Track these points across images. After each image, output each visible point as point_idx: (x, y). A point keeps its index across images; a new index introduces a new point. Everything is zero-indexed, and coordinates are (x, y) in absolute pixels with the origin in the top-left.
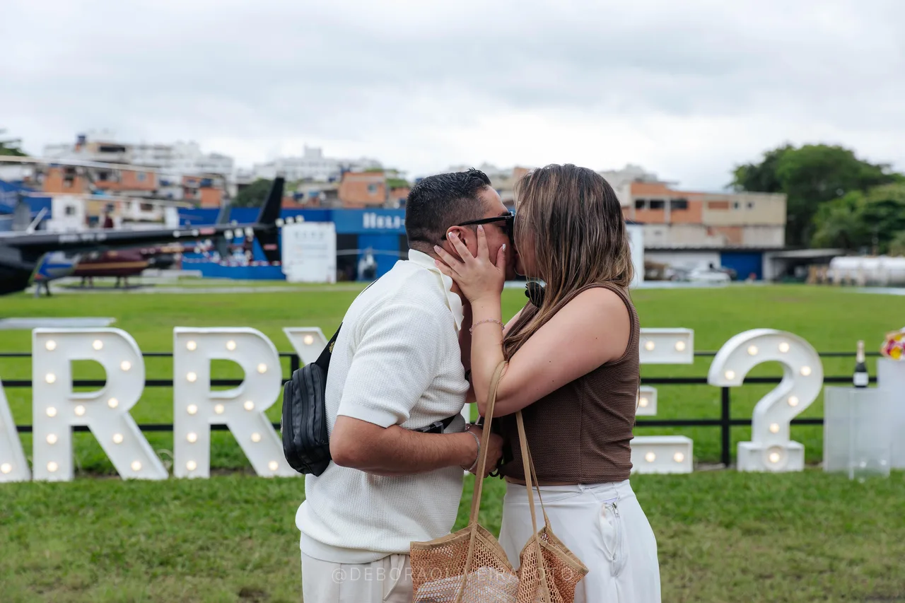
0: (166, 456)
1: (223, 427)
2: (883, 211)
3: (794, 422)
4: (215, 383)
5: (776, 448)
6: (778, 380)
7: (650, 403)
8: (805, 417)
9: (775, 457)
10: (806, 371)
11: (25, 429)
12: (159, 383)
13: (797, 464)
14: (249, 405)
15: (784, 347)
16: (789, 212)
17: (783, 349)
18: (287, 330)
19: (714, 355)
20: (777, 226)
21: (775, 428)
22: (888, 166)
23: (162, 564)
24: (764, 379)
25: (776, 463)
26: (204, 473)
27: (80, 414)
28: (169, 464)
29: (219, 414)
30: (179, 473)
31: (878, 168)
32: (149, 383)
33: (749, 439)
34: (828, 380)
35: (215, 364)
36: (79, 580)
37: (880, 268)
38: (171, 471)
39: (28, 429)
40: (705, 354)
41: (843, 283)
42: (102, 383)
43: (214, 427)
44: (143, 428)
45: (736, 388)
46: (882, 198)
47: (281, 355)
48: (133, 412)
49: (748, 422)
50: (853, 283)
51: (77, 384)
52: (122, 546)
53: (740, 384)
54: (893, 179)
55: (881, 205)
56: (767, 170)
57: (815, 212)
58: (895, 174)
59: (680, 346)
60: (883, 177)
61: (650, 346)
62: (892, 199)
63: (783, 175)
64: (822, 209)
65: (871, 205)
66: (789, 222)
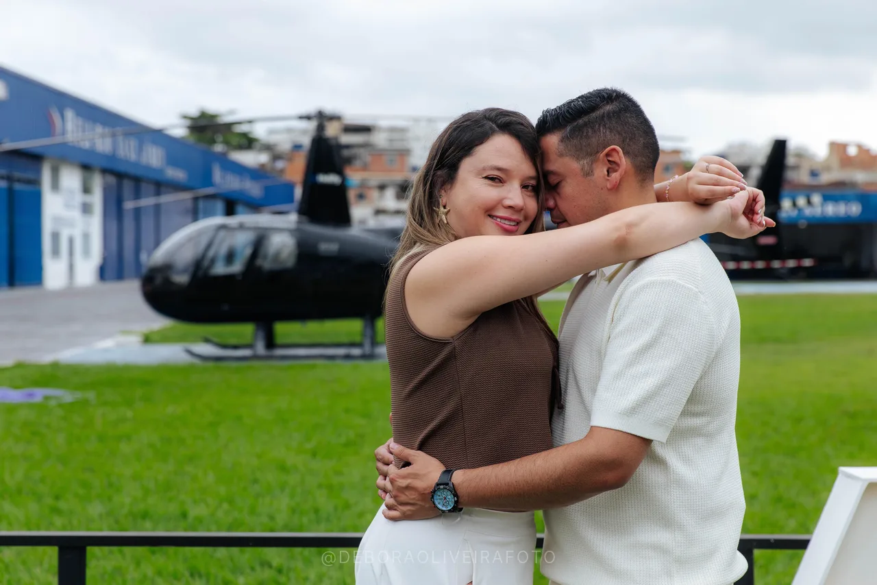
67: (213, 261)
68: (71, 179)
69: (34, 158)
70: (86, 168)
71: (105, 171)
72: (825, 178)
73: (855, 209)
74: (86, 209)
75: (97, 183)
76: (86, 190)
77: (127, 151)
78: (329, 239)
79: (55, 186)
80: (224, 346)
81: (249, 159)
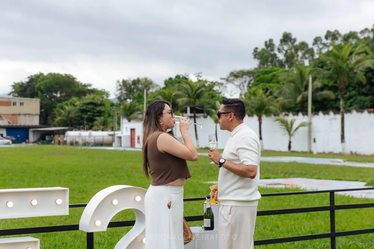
2: (90, 107)
6: (132, 224)
15: (138, 198)
16: (41, 108)
17: (136, 200)
20: (36, 115)
22: (90, 85)
31: (85, 86)
37: (90, 136)
40: (78, 206)
41: (72, 144)
45: (101, 233)
50: (77, 143)
53: (105, 228)
54: (93, 91)
55: (88, 104)
56: (30, 85)
57: (55, 107)
58: (94, 89)
59: (59, 201)
60: (89, 90)
61: (35, 202)
62: (93, 101)
63: (39, 89)
64: (59, 106)
65: (84, 104)
66: (41, 113)
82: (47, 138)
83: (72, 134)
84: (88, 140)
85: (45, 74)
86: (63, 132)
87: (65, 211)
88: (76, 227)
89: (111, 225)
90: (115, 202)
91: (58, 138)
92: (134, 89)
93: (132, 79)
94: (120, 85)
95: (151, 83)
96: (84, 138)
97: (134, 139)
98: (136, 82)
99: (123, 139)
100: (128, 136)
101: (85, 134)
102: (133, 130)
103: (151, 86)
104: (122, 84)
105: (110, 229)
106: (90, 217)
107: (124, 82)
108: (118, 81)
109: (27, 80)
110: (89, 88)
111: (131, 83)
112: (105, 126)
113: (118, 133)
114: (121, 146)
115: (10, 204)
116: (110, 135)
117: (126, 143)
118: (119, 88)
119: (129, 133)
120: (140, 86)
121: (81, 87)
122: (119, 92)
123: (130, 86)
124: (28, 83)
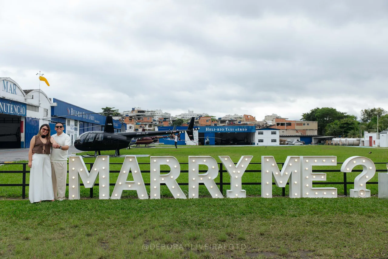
0: (186, 192)
1: (203, 184)
2: (345, 125)
3: (367, 183)
4: (200, 171)
5: (362, 191)
6: (362, 171)
7: (324, 177)
8: (370, 181)
9: (362, 194)
10: (371, 168)
11: (148, 184)
12: (184, 171)
13: (368, 195)
14: (210, 178)
15: (364, 161)
16: (318, 126)
17: (363, 161)
18: (219, 157)
19: (343, 163)
20: (316, 130)
21: (362, 185)
22: (346, 113)
23: (199, 225)
24: (358, 170)
25: (363, 195)
26: (197, 197)
27: (163, 180)
28: (186, 194)
29: (201, 180)
30: (190, 197)
31: (343, 114)
32: (181, 171)
33: (353, 188)
34: (377, 171)
35: (200, 166)
36: (178, 230)
37: (346, 141)
38: (187, 196)
39: (149, 184)
40: (340, 163)
41: (336, 145)
42: (169, 171)
43: (200, 184)
44: (179, 184)
45: (349, 173)
46: (345, 122)
47: (218, 163)
48: (177, 180)
49: (353, 183)
50: (339, 144)
51: (161, 172)
52: (186, 219)
53: (351, 171)
54: (347, 117)
55: (345, 124)
56: (312, 115)
57: (326, 126)
58: (348, 115)
59: (333, 161)
60: (345, 116)
61: (324, 161)
62: (347, 122)
63: (317, 116)
64: (328, 125)
65: (342, 124)
66: (318, 128)
67: (88, 139)
68: (72, 123)
69: (65, 118)
70: (76, 121)
71: (80, 121)
72: (242, 123)
73: (246, 130)
74: (76, 129)
75: (78, 124)
76: (76, 125)
77: (86, 117)
78: (109, 136)
79: (69, 125)
80: (90, 155)
81: (115, 118)
82: (322, 142)
83: (336, 140)
84: (344, 142)
85: (320, 108)
86: (331, 139)
87: (336, 165)
88: (339, 171)
89: (353, 171)
90: (355, 162)
91: (328, 142)
92: (372, 114)
93: (371, 109)
94: (363, 113)
95: (383, 111)
96: (342, 142)
97: (372, 142)
98: (373, 111)
99: (365, 142)
100: (368, 140)
101: (343, 140)
102: (371, 137)
103: (383, 112)
104: (364, 112)
105: (353, 172)
106: (345, 167)
107: (366, 111)
108: (362, 111)
109: (311, 112)
110: (345, 115)
111: (370, 111)
112: (354, 136)
113: (362, 139)
114: (364, 145)
115: (316, 161)
116: (358, 140)
117: (367, 144)
118: (363, 114)
119: (368, 139)
120: (376, 113)
121: (340, 115)
122: (363, 116)
123: (370, 113)
124: (311, 113)
